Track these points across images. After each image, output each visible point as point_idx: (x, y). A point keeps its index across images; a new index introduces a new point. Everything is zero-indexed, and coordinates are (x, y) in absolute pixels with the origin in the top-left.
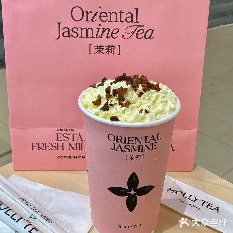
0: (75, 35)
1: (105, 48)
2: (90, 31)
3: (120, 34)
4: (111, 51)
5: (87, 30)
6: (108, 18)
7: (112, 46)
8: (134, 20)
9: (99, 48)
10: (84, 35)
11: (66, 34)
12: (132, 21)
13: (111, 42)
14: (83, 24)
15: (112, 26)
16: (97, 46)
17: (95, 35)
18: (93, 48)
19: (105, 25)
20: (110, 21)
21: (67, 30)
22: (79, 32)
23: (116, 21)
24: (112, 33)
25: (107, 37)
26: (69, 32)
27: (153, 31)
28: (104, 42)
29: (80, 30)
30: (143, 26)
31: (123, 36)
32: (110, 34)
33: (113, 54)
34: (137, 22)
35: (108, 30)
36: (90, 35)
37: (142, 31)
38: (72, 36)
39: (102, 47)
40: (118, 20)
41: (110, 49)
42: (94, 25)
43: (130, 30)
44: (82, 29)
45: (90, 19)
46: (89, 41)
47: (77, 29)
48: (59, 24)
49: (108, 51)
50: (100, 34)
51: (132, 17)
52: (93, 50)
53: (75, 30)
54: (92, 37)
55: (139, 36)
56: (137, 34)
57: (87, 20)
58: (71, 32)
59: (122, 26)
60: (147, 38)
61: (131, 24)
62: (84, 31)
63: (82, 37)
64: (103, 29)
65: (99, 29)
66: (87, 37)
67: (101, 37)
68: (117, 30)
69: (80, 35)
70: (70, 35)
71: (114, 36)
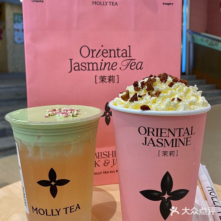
0: (84, 68)
1: (107, 78)
2: (95, 65)
3: (118, 67)
4: (112, 80)
5: (93, 64)
6: (109, 54)
7: (112, 76)
8: (128, 55)
9: (103, 79)
10: (91, 68)
11: (77, 68)
12: (126, 56)
13: (111, 73)
14: (90, 60)
15: (112, 60)
16: (101, 77)
17: (99, 68)
18: (98, 78)
19: (107, 60)
20: (110, 57)
21: (77, 65)
22: (87, 66)
23: (115, 57)
24: (112, 66)
25: (108, 70)
26: (79, 66)
27: (142, 63)
28: (106, 73)
29: (87, 64)
30: (135, 60)
31: (120, 68)
32: (110, 67)
33: (114, 82)
34: (130, 56)
35: (109, 64)
36: (95, 68)
37: (134, 63)
38: (81, 69)
39: (105, 78)
40: (116, 55)
41: (111, 79)
42: (98, 60)
43: (125, 63)
44: (89, 64)
45: (95, 55)
46: (95, 73)
47: (85, 64)
48: (71, 60)
49: (110, 80)
50: (103, 67)
51: (126, 53)
52: (98, 80)
53: (83, 64)
54: (97, 70)
55: (132, 68)
56: (131, 66)
57: (93, 57)
58: (80, 66)
59: (119, 60)
60: (138, 68)
61: (126, 58)
62: (91, 65)
63: (89, 70)
64: (105, 63)
65: (102, 63)
66: (93, 70)
67: (104, 70)
68: (115, 64)
69: (87, 69)
70: (80, 69)
71: (114, 68)
